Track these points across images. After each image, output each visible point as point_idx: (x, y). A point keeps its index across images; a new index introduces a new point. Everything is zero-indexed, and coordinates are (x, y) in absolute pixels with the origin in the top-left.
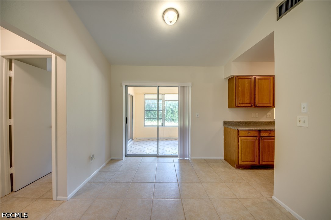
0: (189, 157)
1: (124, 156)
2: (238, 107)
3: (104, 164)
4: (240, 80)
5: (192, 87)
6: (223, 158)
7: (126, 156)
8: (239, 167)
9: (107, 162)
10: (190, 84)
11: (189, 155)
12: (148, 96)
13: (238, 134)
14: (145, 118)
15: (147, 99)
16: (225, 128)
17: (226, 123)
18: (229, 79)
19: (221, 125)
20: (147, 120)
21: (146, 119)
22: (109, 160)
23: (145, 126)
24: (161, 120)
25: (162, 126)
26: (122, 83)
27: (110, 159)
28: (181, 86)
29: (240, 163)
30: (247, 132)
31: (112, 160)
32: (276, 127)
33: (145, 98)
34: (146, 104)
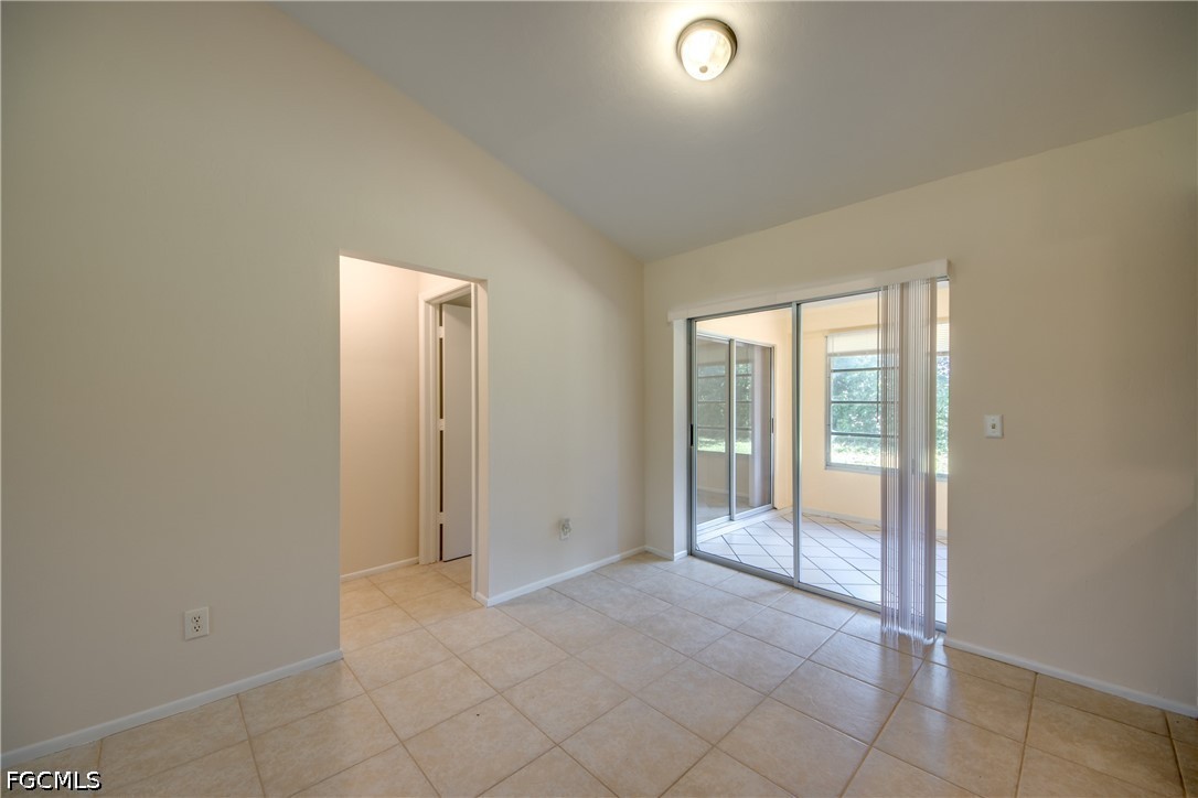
1: (680, 553)
3: (616, 557)
7: (691, 553)
9: (626, 553)
12: (840, 344)
14: (828, 434)
15: (835, 355)
20: (836, 439)
21: (833, 437)
22: (636, 549)
23: (828, 465)
24: (876, 442)
27: (641, 548)
31: (647, 552)
33: (830, 351)
34: (834, 375)
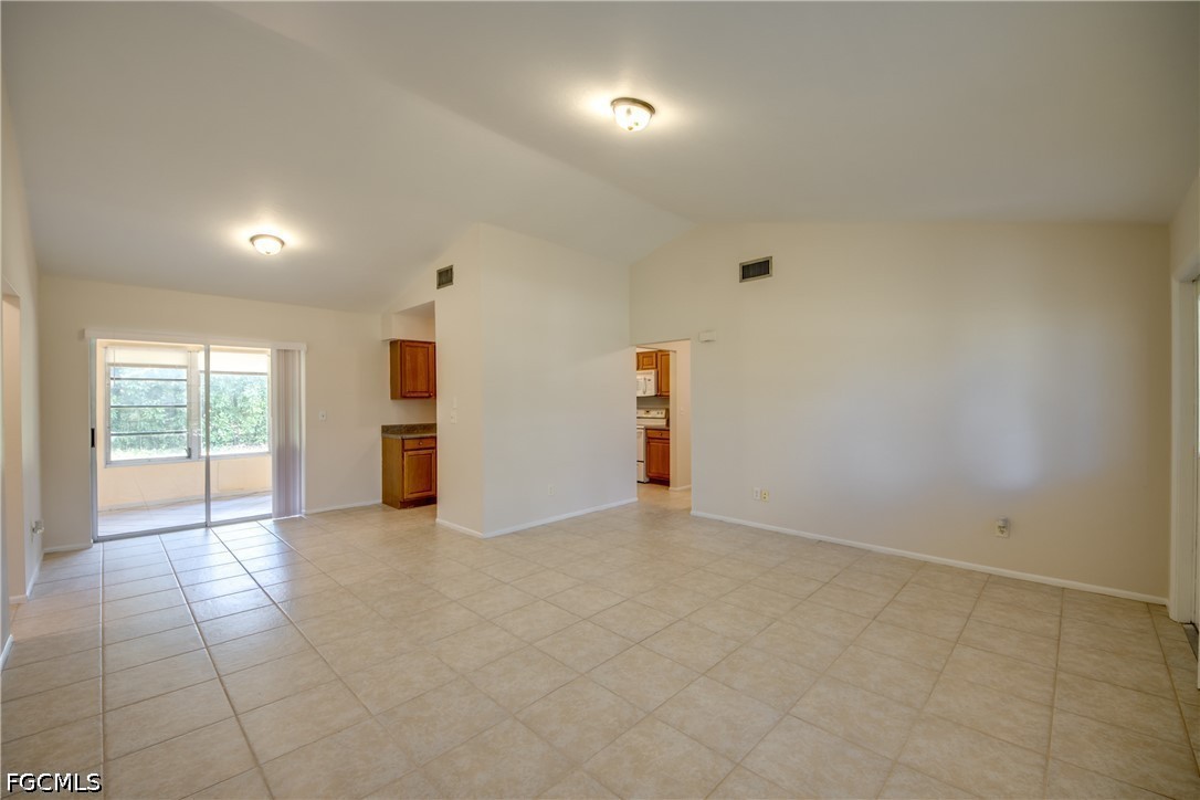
0: (300, 513)
2: (405, 397)
4: (408, 348)
5: (307, 353)
6: (381, 501)
8: (406, 504)
10: (303, 347)
11: (301, 508)
13: (403, 447)
16: (384, 439)
17: (386, 430)
18: (391, 343)
19: (377, 435)
21: (113, 438)
23: (109, 463)
25: (189, 457)
26: (86, 332)
28: (278, 350)
29: (407, 496)
30: (417, 441)
32: (439, 434)
33: (112, 361)
